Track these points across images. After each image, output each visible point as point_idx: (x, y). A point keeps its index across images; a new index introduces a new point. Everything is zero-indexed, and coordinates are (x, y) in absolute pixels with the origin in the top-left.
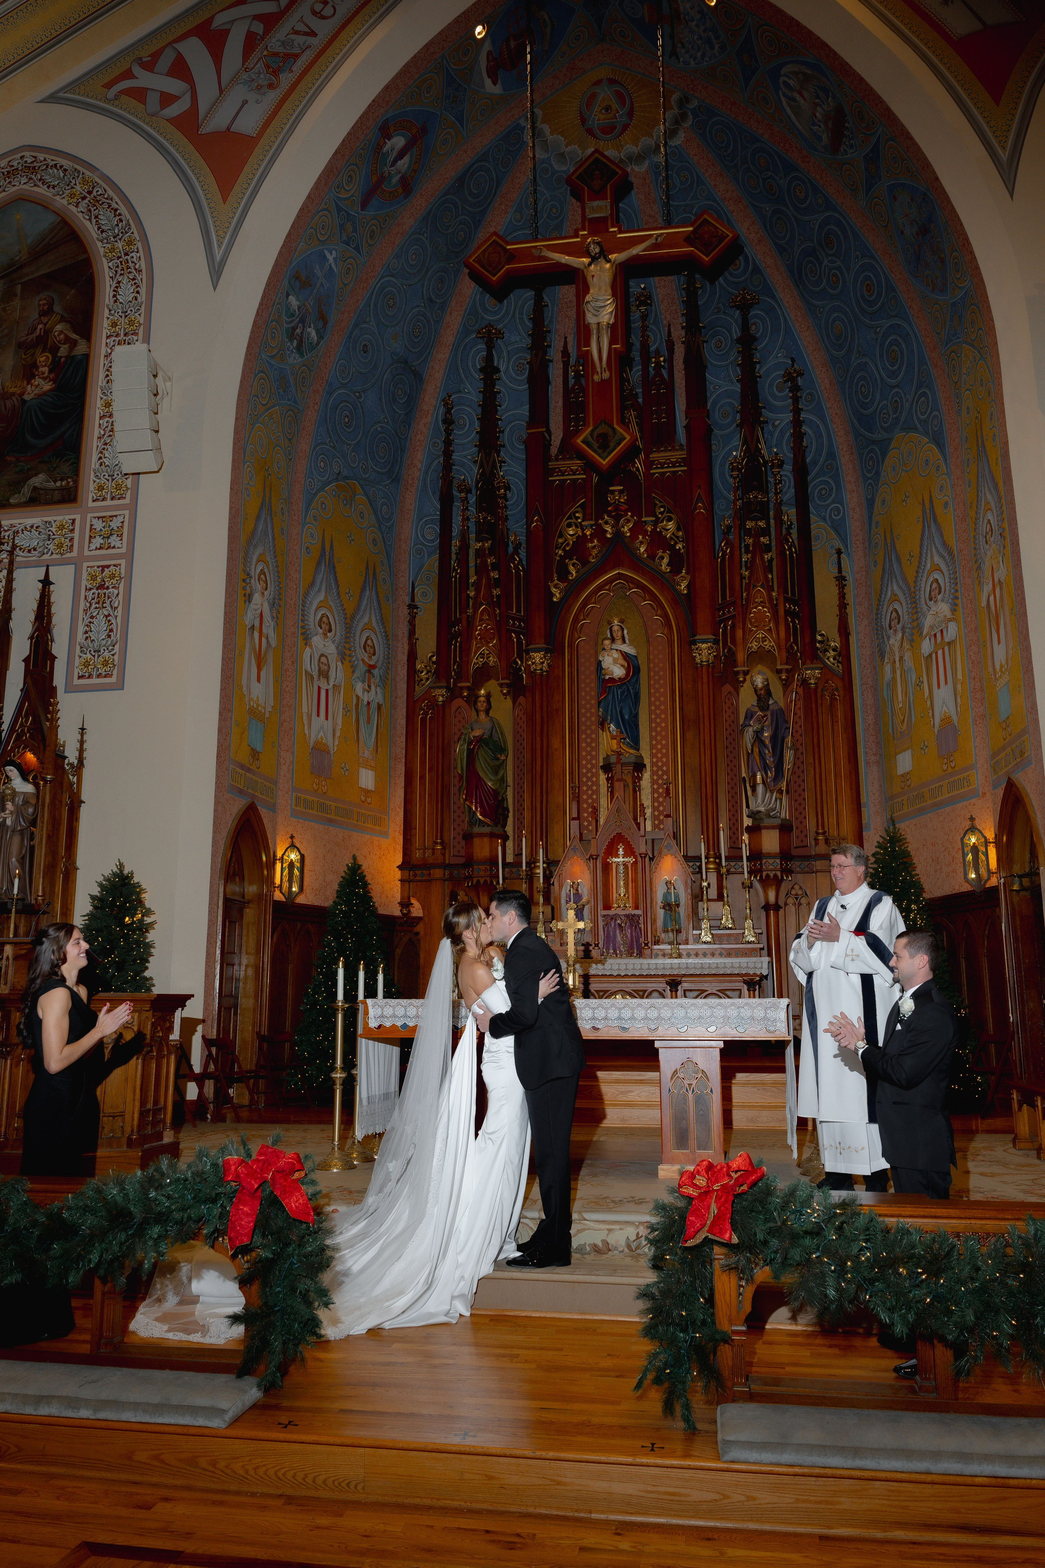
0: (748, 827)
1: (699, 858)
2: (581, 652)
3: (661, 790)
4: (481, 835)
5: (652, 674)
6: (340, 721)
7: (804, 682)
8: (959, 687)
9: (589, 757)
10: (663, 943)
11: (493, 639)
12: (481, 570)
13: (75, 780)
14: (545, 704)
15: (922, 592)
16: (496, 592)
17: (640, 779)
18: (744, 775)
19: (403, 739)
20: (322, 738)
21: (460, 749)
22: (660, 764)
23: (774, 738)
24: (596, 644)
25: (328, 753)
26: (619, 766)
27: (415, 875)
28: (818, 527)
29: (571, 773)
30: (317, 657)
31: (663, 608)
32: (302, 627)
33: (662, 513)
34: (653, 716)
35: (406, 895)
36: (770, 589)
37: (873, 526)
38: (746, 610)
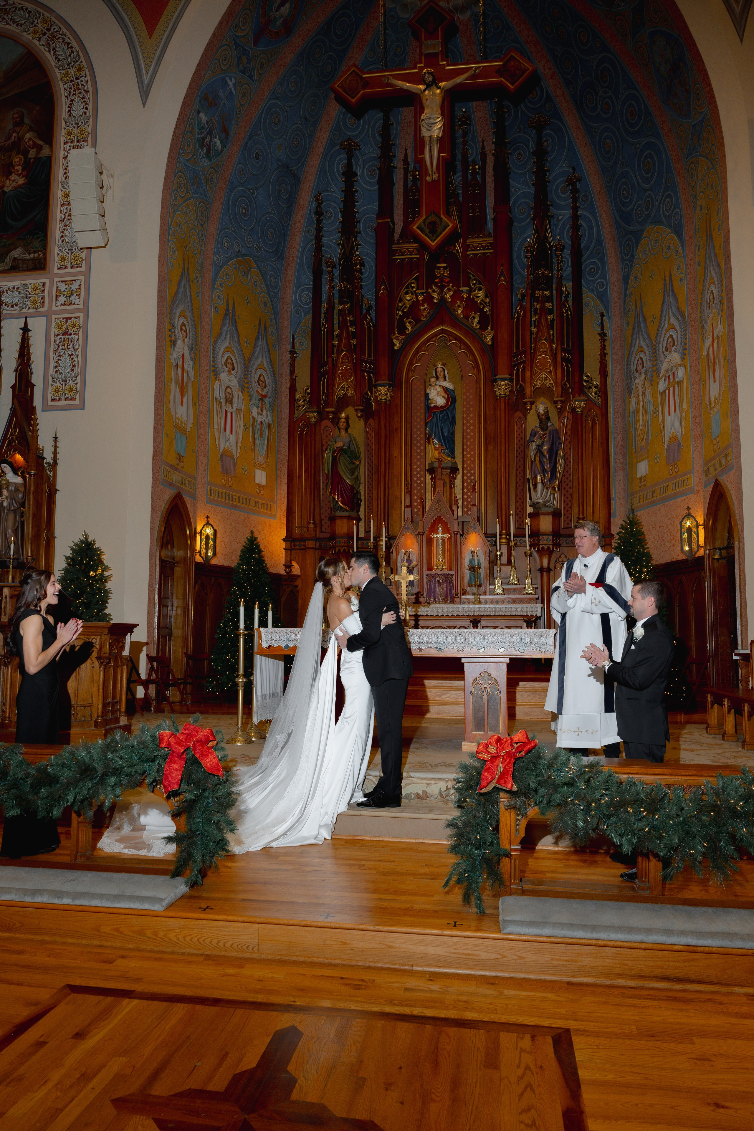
0: (530, 513)
1: (495, 536)
2: (414, 387)
3: (469, 487)
4: (342, 518)
5: (465, 403)
6: (241, 436)
7: (573, 410)
8: (684, 414)
9: (418, 463)
10: (468, 594)
11: (351, 377)
12: (343, 326)
13: (51, 474)
14: (388, 425)
15: (661, 345)
16: (353, 342)
17: (455, 479)
18: (528, 476)
19: (287, 449)
20: (228, 447)
21: (327, 456)
22: (469, 468)
23: (550, 450)
24: (425, 381)
25: (233, 458)
26: (440, 470)
27: (295, 546)
28: (588, 297)
29: (406, 474)
30: (224, 388)
31: (474, 355)
32: (213, 366)
33: (474, 284)
34: (465, 434)
35: (289, 559)
36: (551, 342)
37: (628, 296)
38: (533, 357)
